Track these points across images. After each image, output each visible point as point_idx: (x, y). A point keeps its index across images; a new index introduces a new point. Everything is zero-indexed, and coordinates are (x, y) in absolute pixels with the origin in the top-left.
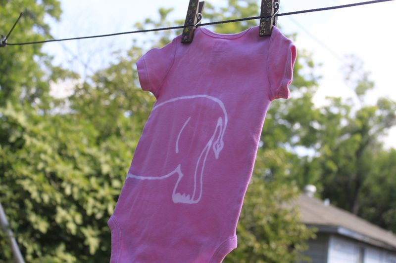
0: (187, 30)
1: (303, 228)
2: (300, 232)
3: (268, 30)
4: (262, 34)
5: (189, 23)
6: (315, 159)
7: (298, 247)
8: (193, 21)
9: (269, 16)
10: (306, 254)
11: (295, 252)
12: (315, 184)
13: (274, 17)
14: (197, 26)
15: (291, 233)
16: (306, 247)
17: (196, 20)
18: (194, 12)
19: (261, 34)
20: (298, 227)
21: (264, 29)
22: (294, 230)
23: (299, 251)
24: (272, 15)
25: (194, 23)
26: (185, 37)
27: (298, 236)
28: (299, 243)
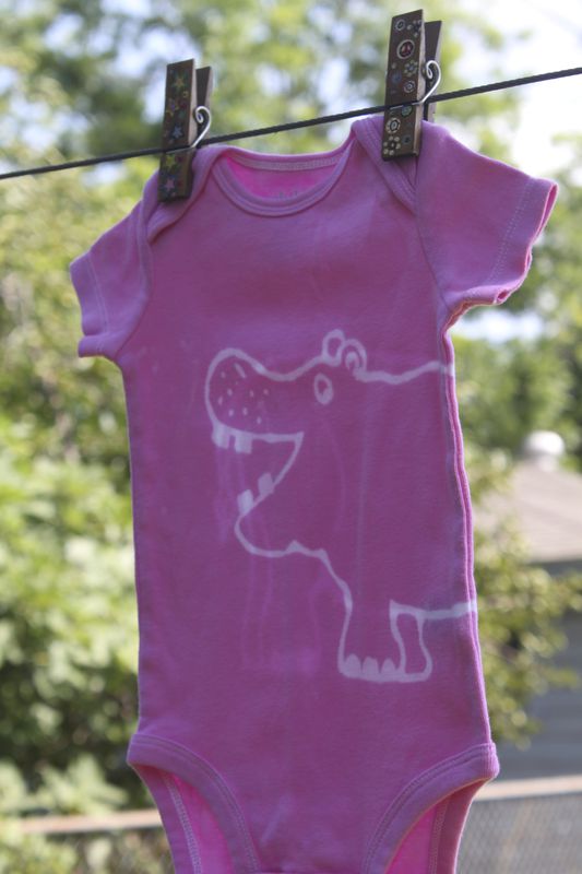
0: (171, 161)
1: (541, 579)
2: (532, 594)
3: (407, 140)
4: (392, 152)
5: (176, 140)
6: (543, 344)
7: (532, 643)
8: (185, 133)
9: (411, 100)
10: (559, 661)
11: (525, 660)
12: (554, 427)
13: (426, 105)
14: (199, 146)
15: (504, 603)
16: (560, 642)
17: (193, 128)
18: (185, 105)
19: (386, 152)
20: (523, 579)
21: (397, 139)
22: (514, 591)
23: (538, 657)
24: (419, 97)
25: (190, 139)
26: (170, 185)
27: (529, 609)
28: (535, 630)
